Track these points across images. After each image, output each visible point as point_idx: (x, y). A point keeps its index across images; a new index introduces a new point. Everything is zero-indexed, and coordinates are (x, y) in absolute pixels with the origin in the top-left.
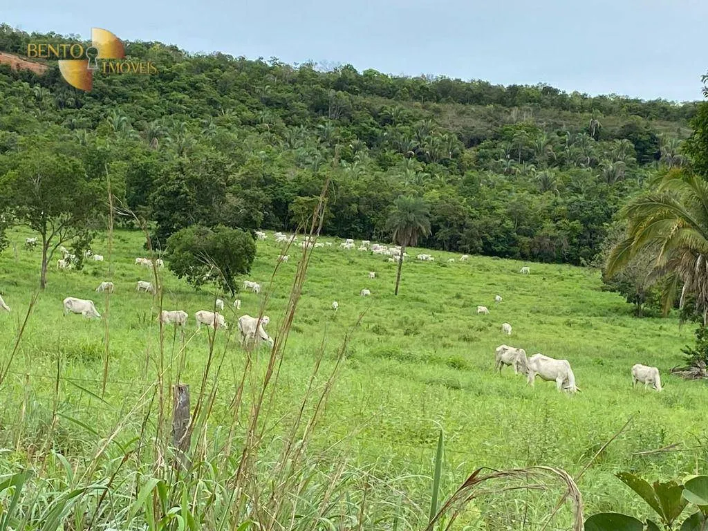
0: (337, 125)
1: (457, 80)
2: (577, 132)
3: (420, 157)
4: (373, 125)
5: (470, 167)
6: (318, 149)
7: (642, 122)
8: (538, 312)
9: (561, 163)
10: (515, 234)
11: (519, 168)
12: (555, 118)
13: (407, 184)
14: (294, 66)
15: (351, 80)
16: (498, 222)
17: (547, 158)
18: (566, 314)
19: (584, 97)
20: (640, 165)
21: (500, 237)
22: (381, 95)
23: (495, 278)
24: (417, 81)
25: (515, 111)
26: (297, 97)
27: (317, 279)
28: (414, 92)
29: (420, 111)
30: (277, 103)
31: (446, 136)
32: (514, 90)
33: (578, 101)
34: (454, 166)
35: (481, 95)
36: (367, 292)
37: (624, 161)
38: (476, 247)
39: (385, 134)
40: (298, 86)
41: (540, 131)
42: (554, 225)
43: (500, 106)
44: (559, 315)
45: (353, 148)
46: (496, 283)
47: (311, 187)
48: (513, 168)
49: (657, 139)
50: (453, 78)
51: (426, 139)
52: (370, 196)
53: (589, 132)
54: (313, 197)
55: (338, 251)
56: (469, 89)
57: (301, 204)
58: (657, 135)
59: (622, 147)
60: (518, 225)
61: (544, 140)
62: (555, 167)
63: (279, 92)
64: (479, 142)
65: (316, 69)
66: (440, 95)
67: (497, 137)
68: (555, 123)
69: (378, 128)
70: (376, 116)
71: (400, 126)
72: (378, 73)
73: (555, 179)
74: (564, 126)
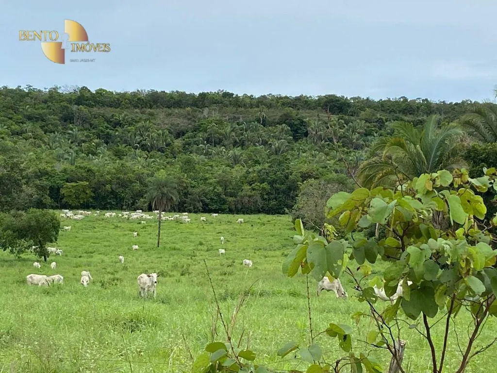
0: (81, 130)
1: (162, 92)
2: (251, 122)
3: (144, 148)
4: (107, 128)
5: (180, 152)
6: (70, 148)
7: (293, 112)
8: (260, 249)
9: (242, 144)
10: (224, 196)
11: (214, 150)
12: (234, 113)
13: (140, 167)
14: (44, 90)
15: (87, 97)
16: (211, 188)
17: (233, 142)
18: (279, 249)
19: (251, 97)
20: (295, 142)
21: (214, 199)
22: (111, 106)
23: (219, 228)
24: (134, 95)
25: (206, 110)
26: (51, 112)
27: (97, 241)
28: (133, 103)
29: (140, 115)
30: (36, 118)
31: (160, 132)
32: (203, 96)
33: (248, 101)
34: (168, 152)
35: (180, 101)
36: (137, 247)
37: (285, 139)
38: (198, 208)
39: (117, 133)
40: (50, 104)
41: (225, 123)
42: (250, 187)
43: (195, 108)
44: (275, 250)
45: (95, 145)
46: (222, 231)
47: (75, 176)
48: (210, 150)
49: (305, 122)
50: (159, 91)
51: (146, 135)
52: (118, 178)
53: (259, 121)
54: (77, 183)
55: (103, 219)
56: (172, 98)
57: (70, 188)
58: (304, 120)
59: (283, 129)
60: (225, 190)
61: (229, 129)
62: (238, 147)
63: (36, 110)
64: (184, 134)
65: (60, 91)
66: (152, 104)
67: (196, 130)
68: (235, 117)
69: (111, 130)
70: (109, 122)
71: (127, 127)
72: (105, 90)
73: (241, 155)
74: (241, 119)
